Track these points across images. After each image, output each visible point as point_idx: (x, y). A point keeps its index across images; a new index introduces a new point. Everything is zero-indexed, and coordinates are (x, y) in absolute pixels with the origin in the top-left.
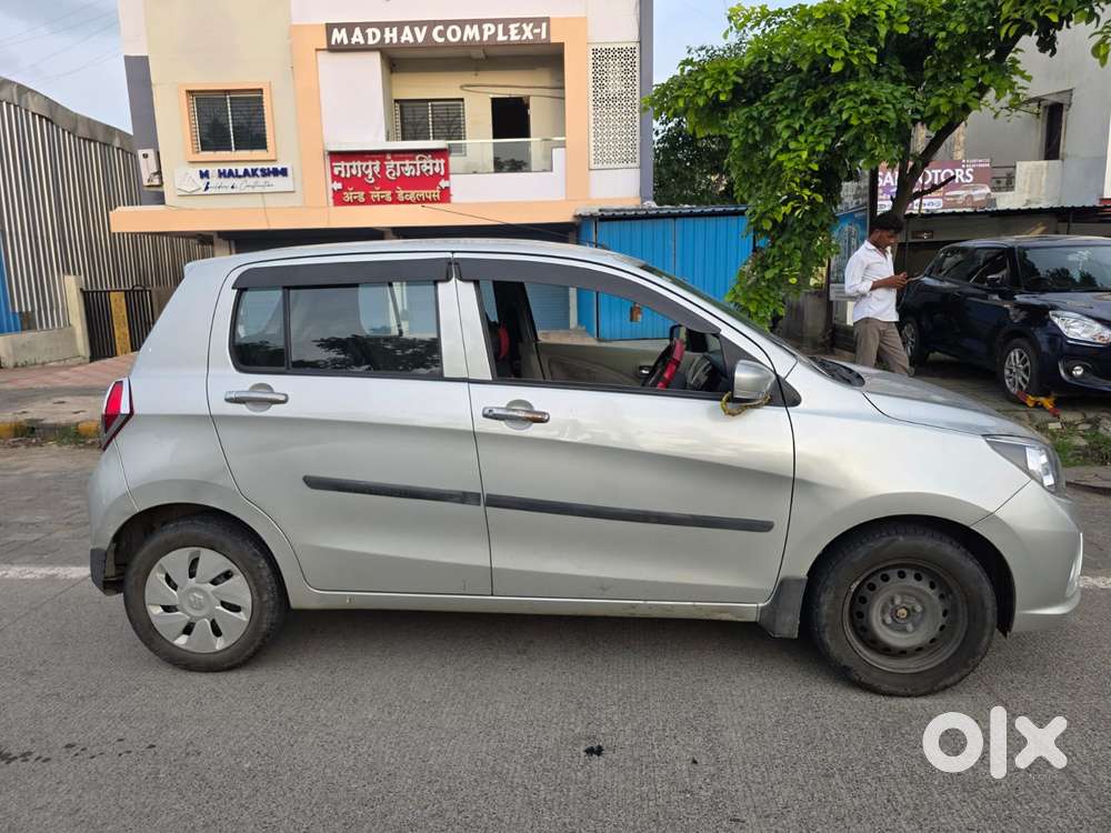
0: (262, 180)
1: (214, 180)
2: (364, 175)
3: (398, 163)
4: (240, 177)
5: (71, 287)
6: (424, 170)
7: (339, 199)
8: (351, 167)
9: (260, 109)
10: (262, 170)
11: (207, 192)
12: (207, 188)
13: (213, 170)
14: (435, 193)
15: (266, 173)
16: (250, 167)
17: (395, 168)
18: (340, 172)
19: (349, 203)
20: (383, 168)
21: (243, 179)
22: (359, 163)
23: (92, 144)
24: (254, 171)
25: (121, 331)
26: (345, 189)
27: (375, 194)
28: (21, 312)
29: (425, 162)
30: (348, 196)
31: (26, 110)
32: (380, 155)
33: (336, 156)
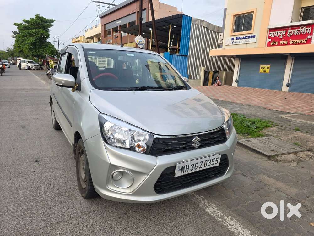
0: (247, 40)
1: (235, 41)
2: (279, 35)
3: (293, 30)
4: (242, 39)
5: (202, 69)
6: (302, 32)
7: (269, 44)
8: (276, 33)
9: (252, 18)
10: (248, 37)
11: (233, 44)
12: (233, 43)
13: (235, 37)
14: (305, 40)
15: (249, 37)
16: (244, 36)
17: (291, 32)
18: (271, 35)
19: (272, 46)
20: (286, 33)
21: (242, 40)
22: (279, 32)
23: (218, 33)
24: (246, 37)
25: (210, 81)
26: (271, 41)
27: (281, 42)
28: (189, 75)
29: (303, 29)
30: (272, 43)
31: (202, 26)
32: (287, 28)
33: (272, 30)
